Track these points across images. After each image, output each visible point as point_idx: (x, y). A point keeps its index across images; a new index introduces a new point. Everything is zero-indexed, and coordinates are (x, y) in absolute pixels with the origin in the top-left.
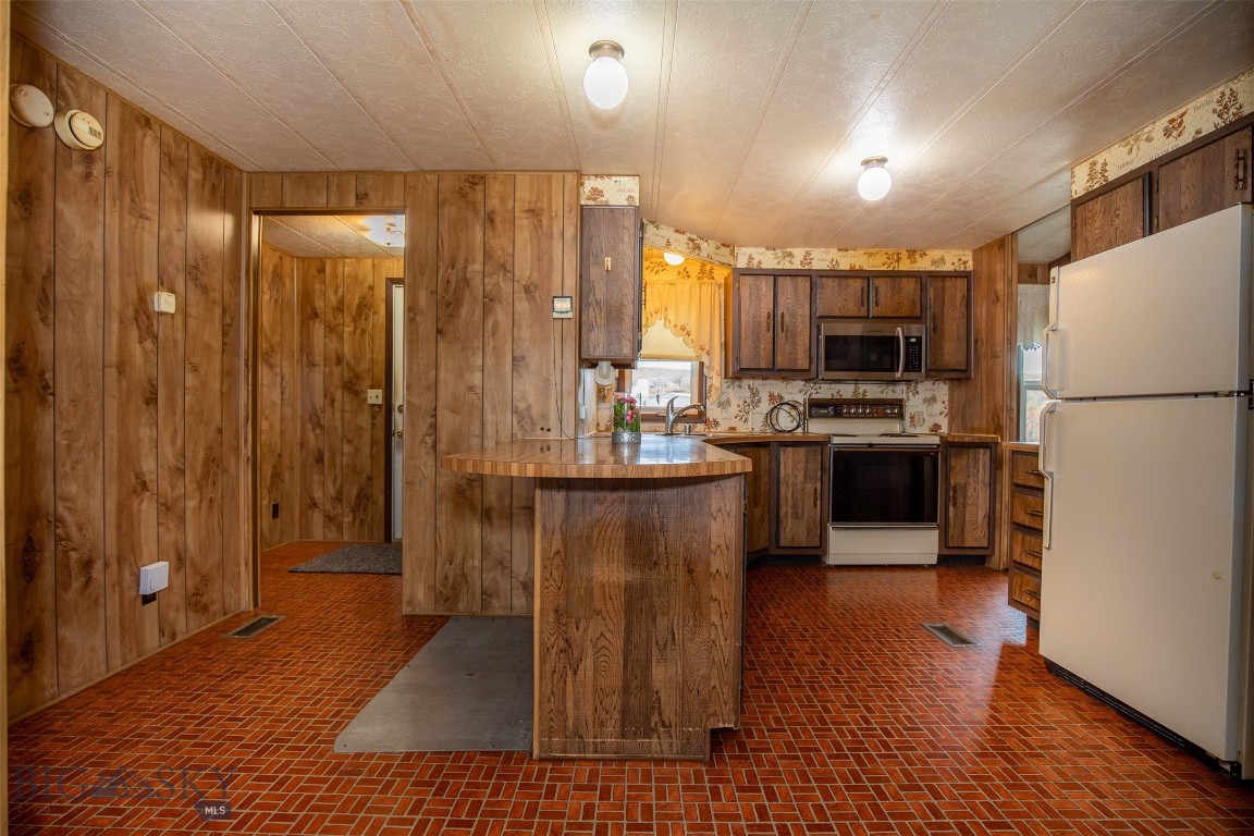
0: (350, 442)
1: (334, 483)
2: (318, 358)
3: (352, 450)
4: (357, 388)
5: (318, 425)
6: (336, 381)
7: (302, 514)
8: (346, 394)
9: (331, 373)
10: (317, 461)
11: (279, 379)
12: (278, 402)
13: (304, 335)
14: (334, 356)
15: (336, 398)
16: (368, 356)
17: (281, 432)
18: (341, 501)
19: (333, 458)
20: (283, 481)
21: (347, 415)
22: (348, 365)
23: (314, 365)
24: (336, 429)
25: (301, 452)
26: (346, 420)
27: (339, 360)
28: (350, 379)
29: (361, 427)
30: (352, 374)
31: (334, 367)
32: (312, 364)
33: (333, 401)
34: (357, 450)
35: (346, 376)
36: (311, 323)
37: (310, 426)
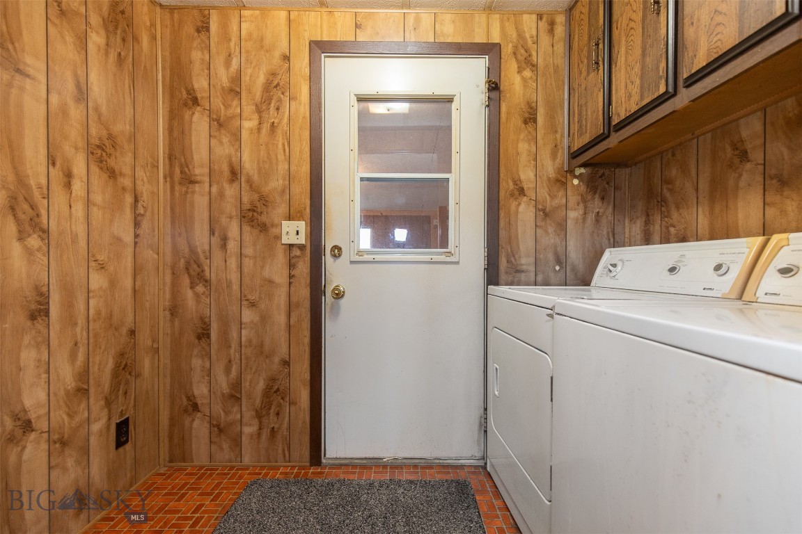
0: (253, 305)
1: (228, 370)
2: (200, 171)
3: (256, 319)
4: (264, 218)
5: (199, 277)
6: (230, 207)
7: (173, 421)
8: (246, 228)
9: (221, 194)
10: (199, 338)
11: (129, 199)
12: (128, 238)
13: (175, 134)
14: (225, 168)
15: (230, 235)
16: (282, 167)
17: (135, 291)
18: (239, 399)
19: (224, 334)
20: (138, 376)
21: (247, 262)
22: (249, 181)
23: (193, 182)
24: (229, 285)
25: (172, 321)
26: (245, 270)
27: (234, 174)
28: (252, 203)
29: (271, 282)
30: (256, 196)
31: (226, 186)
32: (189, 180)
33: (224, 240)
34: (264, 319)
35: (245, 199)
36: (187, 114)
37: (186, 281)
